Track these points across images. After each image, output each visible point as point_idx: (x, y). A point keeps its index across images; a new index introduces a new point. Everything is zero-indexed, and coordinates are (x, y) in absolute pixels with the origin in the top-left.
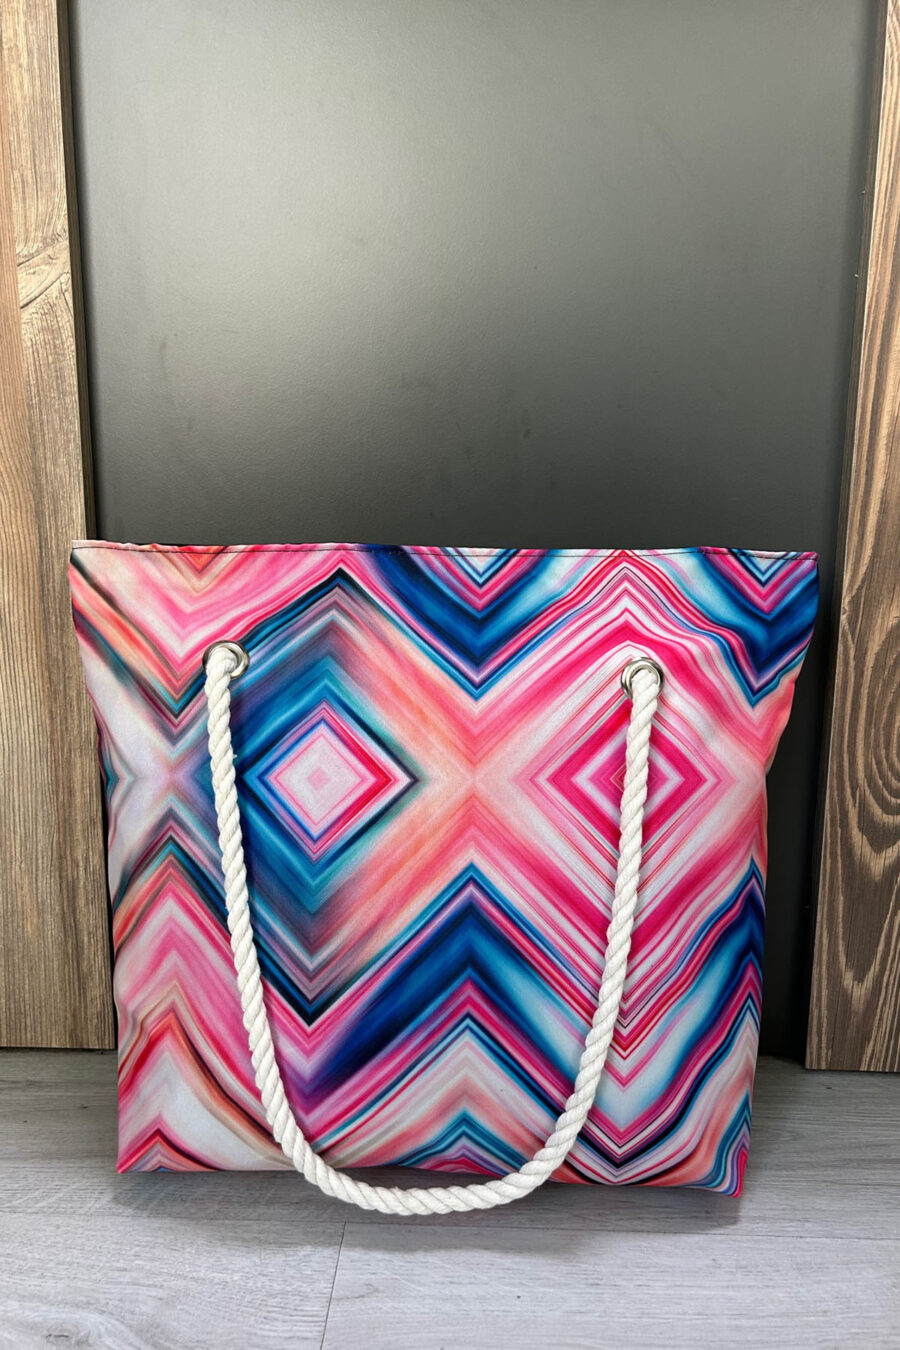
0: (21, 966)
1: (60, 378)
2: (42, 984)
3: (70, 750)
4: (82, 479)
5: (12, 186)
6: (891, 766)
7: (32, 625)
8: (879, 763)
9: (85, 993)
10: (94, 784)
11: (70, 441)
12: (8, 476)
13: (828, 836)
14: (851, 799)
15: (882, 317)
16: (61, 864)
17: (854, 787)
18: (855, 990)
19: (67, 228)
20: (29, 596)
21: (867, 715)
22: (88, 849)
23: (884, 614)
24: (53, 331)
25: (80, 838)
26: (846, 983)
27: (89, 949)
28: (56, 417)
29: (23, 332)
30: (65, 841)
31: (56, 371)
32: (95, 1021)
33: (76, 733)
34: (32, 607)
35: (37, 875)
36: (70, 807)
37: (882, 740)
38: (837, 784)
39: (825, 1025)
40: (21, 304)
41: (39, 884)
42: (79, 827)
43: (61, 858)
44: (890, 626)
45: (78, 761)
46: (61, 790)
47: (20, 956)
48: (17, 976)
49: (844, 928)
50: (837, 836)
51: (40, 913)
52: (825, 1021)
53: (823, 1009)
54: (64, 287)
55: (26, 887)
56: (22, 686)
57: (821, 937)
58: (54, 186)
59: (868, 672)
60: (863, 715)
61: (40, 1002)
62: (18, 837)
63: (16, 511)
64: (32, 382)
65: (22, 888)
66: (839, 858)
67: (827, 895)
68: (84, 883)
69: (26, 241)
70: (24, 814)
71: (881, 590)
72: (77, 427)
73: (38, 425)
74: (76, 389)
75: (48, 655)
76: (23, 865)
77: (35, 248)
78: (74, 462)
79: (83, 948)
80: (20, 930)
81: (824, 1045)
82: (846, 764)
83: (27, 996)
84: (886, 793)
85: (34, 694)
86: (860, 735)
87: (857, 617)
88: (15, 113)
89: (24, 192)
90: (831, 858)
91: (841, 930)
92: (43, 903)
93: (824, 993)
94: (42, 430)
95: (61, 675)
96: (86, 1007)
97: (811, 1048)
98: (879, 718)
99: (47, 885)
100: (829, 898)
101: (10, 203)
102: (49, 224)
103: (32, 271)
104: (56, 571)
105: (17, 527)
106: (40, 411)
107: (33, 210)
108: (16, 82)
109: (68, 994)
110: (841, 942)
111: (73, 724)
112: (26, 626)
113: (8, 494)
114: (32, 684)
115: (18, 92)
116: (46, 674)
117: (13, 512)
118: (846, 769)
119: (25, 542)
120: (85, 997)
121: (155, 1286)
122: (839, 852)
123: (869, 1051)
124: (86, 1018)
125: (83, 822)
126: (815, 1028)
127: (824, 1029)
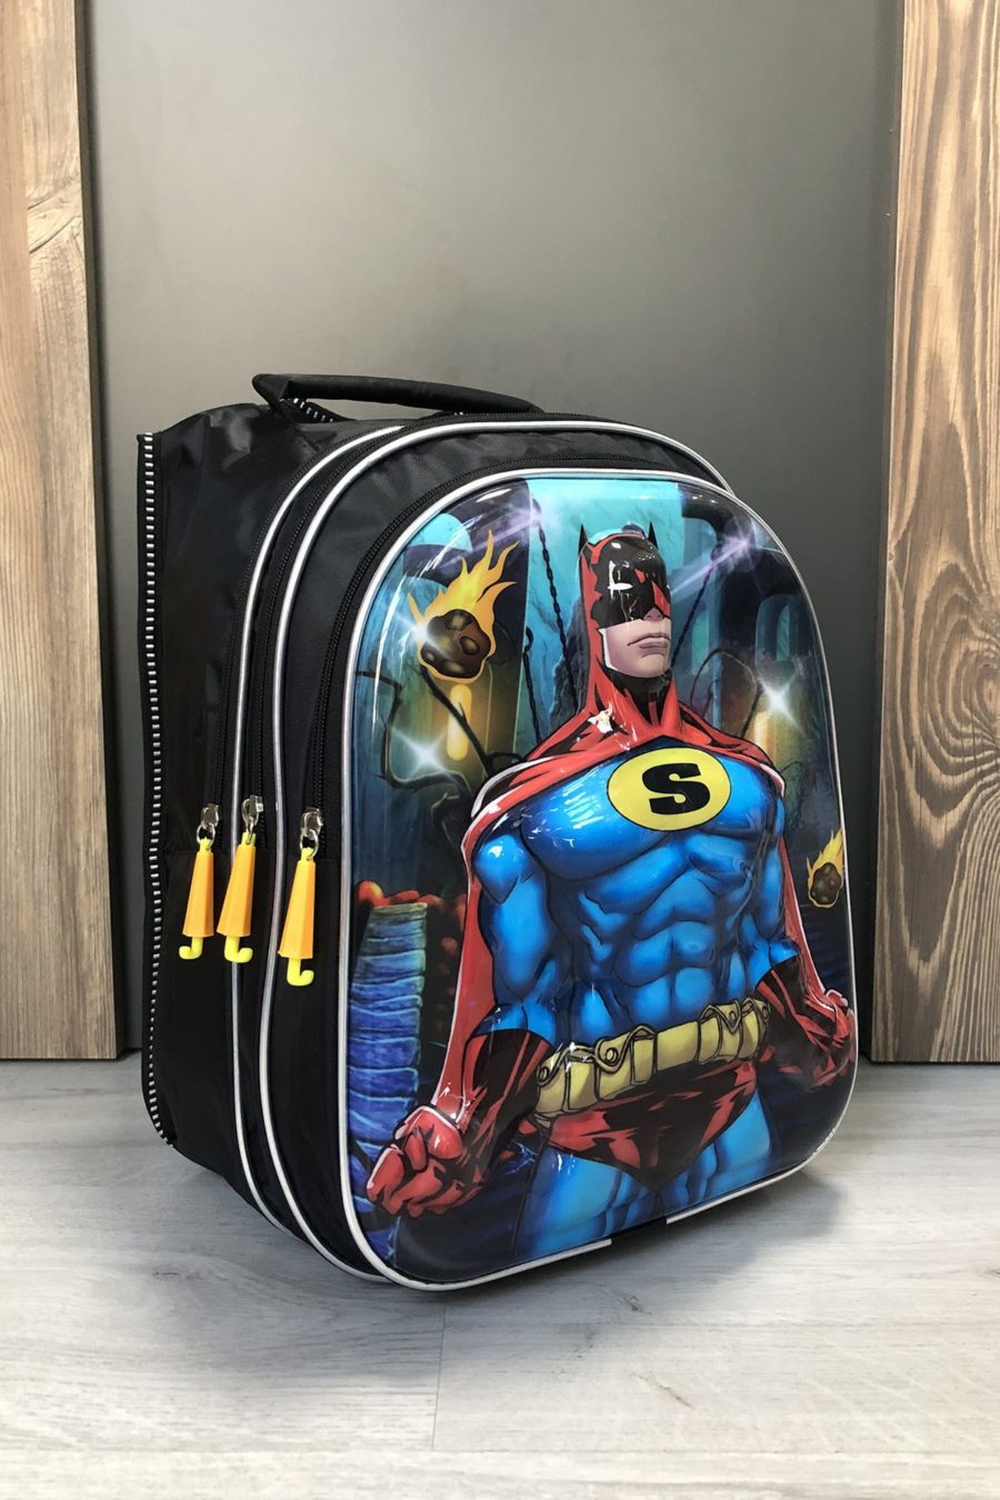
0: (14, 966)
1: (70, 324)
2: (38, 983)
3: (72, 722)
4: (90, 429)
5: (24, 129)
6: (948, 722)
7: (35, 586)
8: (935, 719)
9: (84, 994)
11: (77, 390)
12: (13, 428)
13: (885, 800)
14: (907, 760)
15: (914, 253)
16: (60, 849)
17: (910, 746)
18: (921, 970)
19: (79, 170)
20: (32, 556)
21: (920, 667)
22: (90, 831)
23: (932, 559)
24: (62, 276)
25: (82, 819)
26: (911, 963)
27: (90, 943)
28: (65, 366)
29: (32, 277)
30: (65, 823)
31: (66, 317)
32: (95, 1026)
33: (79, 702)
34: (34, 568)
35: (34, 862)
36: (71, 782)
37: (936, 693)
38: (892, 743)
39: (890, 1012)
40: (31, 248)
41: (36, 872)
42: (81, 807)
43: (61, 841)
44: (939, 571)
45: (81, 733)
46: (62, 765)
47: (14, 952)
48: (9, 976)
49: (906, 901)
50: (894, 801)
51: (37, 903)
52: (890, 1005)
53: (888, 992)
54: (75, 231)
55: (22, 874)
56: (22, 653)
57: (882, 912)
58: (67, 128)
59: (918, 621)
60: (915, 666)
61: (34, 1006)
62: (14, 819)
63: (20, 464)
64: (41, 329)
65: (17, 877)
66: (897, 824)
67: (886, 865)
68: (85, 869)
69: (37, 183)
70: (21, 792)
71: (927, 533)
72: (86, 376)
73: (44, 372)
74: (86, 336)
75: (50, 616)
76: (19, 851)
77: (46, 192)
78: (82, 413)
79: (83, 942)
80: (14, 924)
81: (890, 1033)
82: (900, 721)
83: (20, 1000)
84: (944, 752)
85: (34, 660)
86: (914, 690)
87: (904, 562)
88: (28, 56)
89: (35, 135)
90: (888, 823)
91: (902, 903)
92: (40, 892)
93: (888, 975)
94: (50, 379)
95: (65, 639)
96: (85, 1011)
97: (876, 1038)
98: (932, 670)
99: (45, 872)
100: (889, 867)
101: (21, 146)
102: (61, 166)
103: (42, 215)
104: (61, 527)
105: (21, 482)
106: (48, 359)
107: (45, 152)
108: (30, 26)
109: (65, 997)
110: (903, 918)
111: (76, 692)
112: (28, 586)
113: (12, 446)
114: (33, 650)
115: (32, 37)
116: (48, 638)
117: (17, 466)
118: (901, 726)
119: (29, 497)
120: (84, 999)
122: (897, 817)
123: (938, 1039)
124: (85, 1025)
125: (84, 801)
126: (880, 1015)
127: (890, 1016)
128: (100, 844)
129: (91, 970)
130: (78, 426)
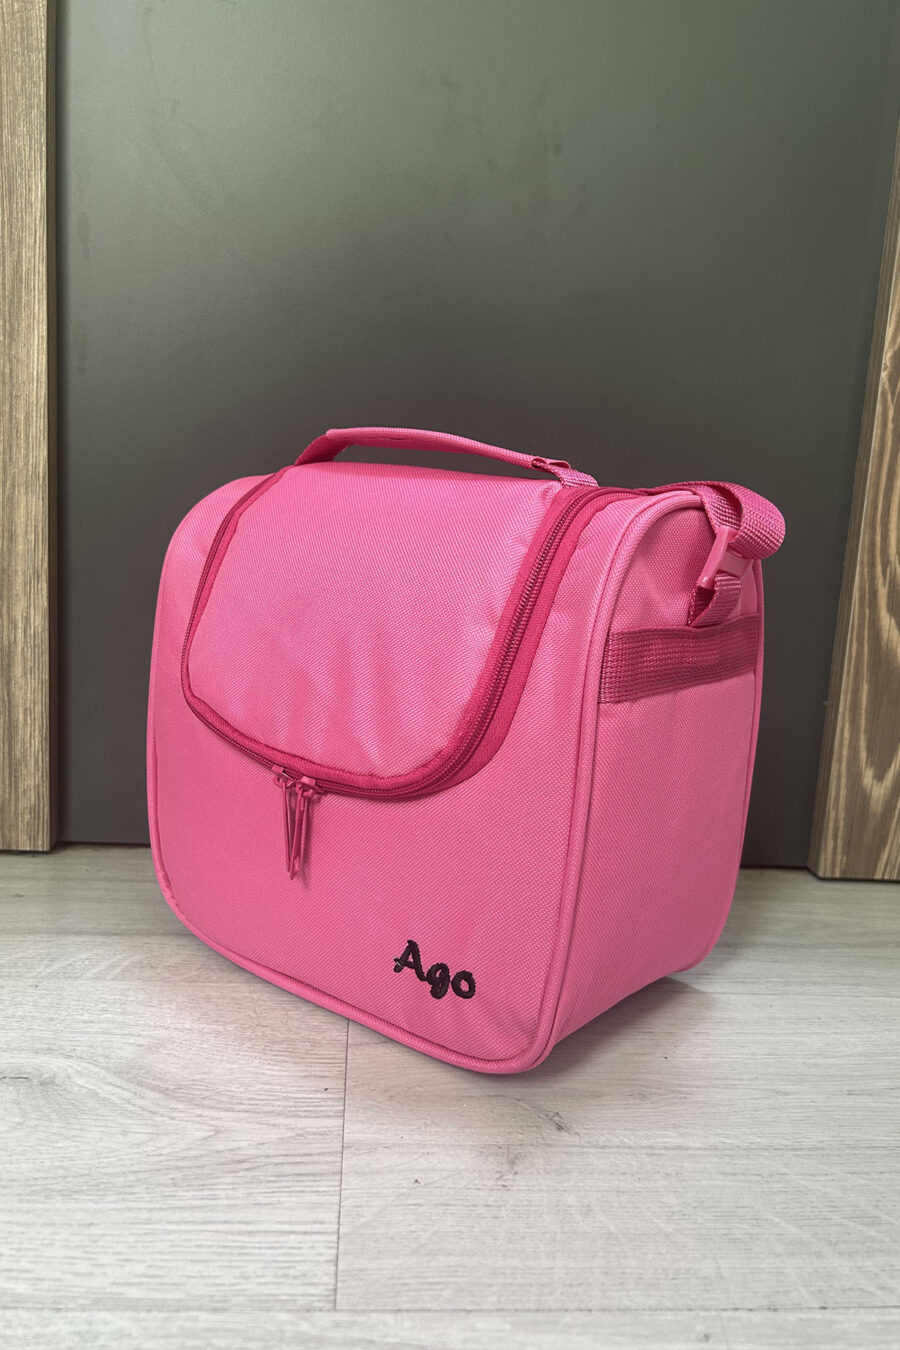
1: (26, 30)
3: (14, 486)
4: (44, 154)
9: (16, 783)
10: (40, 529)
11: (32, 107)
13: (856, 617)
14: (883, 576)
17: (885, 565)
18: (874, 789)
22: (29, 607)
25: (21, 593)
26: (865, 781)
28: (18, 77)
31: (22, 22)
32: (27, 817)
33: (21, 464)
36: (10, 555)
38: (869, 560)
39: (841, 829)
42: (20, 580)
45: (23, 499)
49: (867, 720)
50: (864, 618)
52: (842, 823)
53: (840, 809)
57: (842, 729)
66: (866, 641)
67: (851, 683)
68: (23, 649)
72: (42, 91)
74: (44, 45)
79: (16, 727)
81: (839, 850)
82: (878, 538)
87: (898, 375)
90: (858, 642)
91: (863, 723)
93: (843, 792)
95: (8, 393)
96: (17, 799)
97: (826, 854)
100: (854, 686)
110: (862, 736)
111: (19, 454)
118: (878, 544)
120: (17, 788)
121: (133, 1035)
122: (866, 635)
123: (885, 856)
124: (16, 814)
125: (24, 574)
126: (831, 832)
127: (840, 834)
128: (39, 622)
129: (25, 757)
130: (30, 148)
